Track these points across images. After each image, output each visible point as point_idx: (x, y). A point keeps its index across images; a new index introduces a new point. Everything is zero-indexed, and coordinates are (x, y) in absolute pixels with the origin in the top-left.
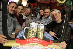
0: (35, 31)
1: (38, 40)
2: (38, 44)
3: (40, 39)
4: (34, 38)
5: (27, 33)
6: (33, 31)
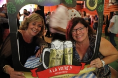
1: (67, 68)
2: (67, 75)
4: (60, 66)
6: (58, 55)
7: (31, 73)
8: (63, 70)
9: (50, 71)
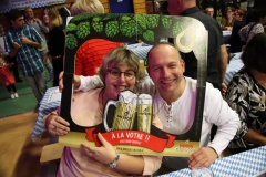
0: (132, 113)
2: (141, 148)
3: (145, 133)
4: (128, 130)
5: (113, 115)
6: (127, 113)
7: (85, 134)
8: (133, 139)
9: (114, 136)
